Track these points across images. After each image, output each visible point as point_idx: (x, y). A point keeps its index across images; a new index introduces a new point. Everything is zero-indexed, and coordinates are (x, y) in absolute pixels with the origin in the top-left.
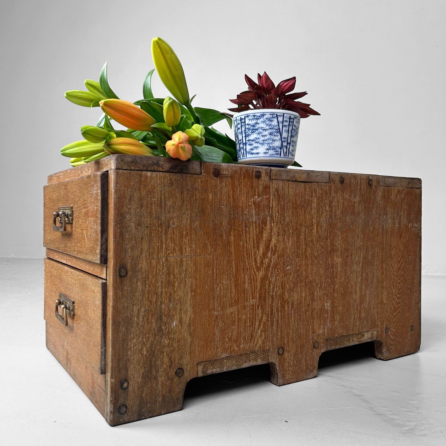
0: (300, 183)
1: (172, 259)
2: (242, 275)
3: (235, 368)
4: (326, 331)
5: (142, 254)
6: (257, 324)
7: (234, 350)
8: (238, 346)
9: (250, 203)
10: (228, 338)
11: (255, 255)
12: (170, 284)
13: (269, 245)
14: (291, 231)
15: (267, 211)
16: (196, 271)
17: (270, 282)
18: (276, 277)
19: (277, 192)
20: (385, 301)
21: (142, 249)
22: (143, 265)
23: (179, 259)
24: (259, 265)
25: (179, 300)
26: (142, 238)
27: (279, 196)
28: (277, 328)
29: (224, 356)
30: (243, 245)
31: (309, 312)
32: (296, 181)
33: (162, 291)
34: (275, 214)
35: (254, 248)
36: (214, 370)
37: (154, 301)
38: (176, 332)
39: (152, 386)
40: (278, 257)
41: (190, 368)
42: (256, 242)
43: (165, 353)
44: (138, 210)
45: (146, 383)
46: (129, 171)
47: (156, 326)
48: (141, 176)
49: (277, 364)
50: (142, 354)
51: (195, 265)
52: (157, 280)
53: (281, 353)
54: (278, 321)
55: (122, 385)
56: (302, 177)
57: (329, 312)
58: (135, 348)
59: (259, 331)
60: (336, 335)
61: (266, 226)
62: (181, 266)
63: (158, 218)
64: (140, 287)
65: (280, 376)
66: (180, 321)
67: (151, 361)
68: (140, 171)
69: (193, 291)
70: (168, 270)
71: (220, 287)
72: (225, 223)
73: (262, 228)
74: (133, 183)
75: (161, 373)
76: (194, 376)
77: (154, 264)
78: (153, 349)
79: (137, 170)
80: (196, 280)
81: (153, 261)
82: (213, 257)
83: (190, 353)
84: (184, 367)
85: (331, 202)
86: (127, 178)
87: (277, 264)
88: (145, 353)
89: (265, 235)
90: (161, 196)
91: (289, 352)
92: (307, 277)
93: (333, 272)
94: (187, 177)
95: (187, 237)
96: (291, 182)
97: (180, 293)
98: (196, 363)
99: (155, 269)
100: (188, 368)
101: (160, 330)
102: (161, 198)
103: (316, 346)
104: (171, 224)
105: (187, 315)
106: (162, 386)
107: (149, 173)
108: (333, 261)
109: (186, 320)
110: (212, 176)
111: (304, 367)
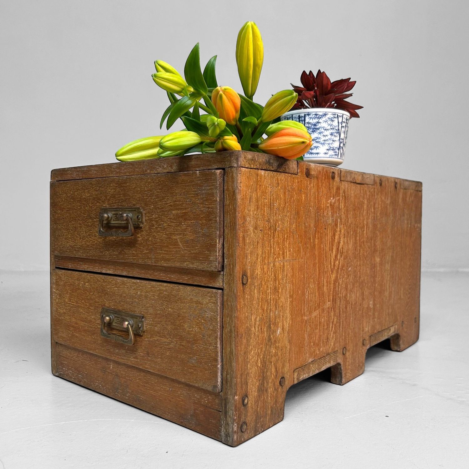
0: (358, 185)
1: (277, 264)
2: (322, 278)
3: (317, 372)
4: (370, 328)
5: (257, 259)
6: (331, 325)
7: (317, 354)
8: (319, 350)
9: (328, 205)
10: (313, 342)
11: (330, 257)
12: (276, 290)
13: (339, 247)
14: (352, 233)
15: (338, 213)
16: (293, 276)
17: (339, 283)
18: (342, 279)
19: (344, 193)
20: (402, 297)
21: (257, 254)
22: (258, 271)
23: (282, 264)
24: (332, 267)
25: (282, 306)
26: (258, 242)
27: (345, 197)
28: (343, 328)
29: (310, 360)
30: (323, 247)
31: (360, 311)
32: (355, 183)
33: (271, 298)
34: (343, 216)
35: (330, 250)
36: (304, 376)
37: (266, 309)
38: (280, 340)
39: (264, 399)
40: (344, 259)
41: (289, 376)
42: (331, 244)
43: (273, 363)
44: (255, 212)
45: (260, 396)
46: (249, 170)
47: (267, 335)
48: (257, 175)
49: (342, 364)
50: (258, 366)
51: (293, 269)
52: (267, 287)
53: (344, 352)
54: (343, 322)
55: (243, 401)
56: (359, 179)
57: (372, 310)
58: (253, 360)
59: (332, 333)
60: (375, 332)
61: (337, 227)
62: (283, 271)
63: (269, 221)
64: (256, 295)
65: (343, 375)
66: (283, 329)
67: (263, 372)
68: (258, 169)
69: (291, 296)
70: (275, 275)
71: (308, 291)
72: (312, 225)
73: (335, 230)
74: (252, 183)
75: (270, 385)
76: (292, 384)
77: (265, 270)
78: (265, 360)
79: (255, 169)
80: (293, 285)
81: (265, 267)
82: (304, 261)
83: (289, 360)
84: (285, 376)
85: (374, 204)
86: (248, 177)
87: (343, 266)
88: (259, 365)
89: (336, 237)
90: (271, 197)
91: (349, 351)
92: (360, 277)
93: (375, 271)
94: (288, 177)
95: (288, 241)
96: (352, 184)
97: (283, 299)
98: (292, 371)
99: (266, 275)
100: (288, 376)
101: (270, 339)
102: (271, 199)
103: (364, 344)
104: (277, 227)
105: (287, 322)
106: (271, 397)
107: (263, 172)
108: (375, 260)
109: (287, 326)
110: (305, 176)
111: (357, 365)
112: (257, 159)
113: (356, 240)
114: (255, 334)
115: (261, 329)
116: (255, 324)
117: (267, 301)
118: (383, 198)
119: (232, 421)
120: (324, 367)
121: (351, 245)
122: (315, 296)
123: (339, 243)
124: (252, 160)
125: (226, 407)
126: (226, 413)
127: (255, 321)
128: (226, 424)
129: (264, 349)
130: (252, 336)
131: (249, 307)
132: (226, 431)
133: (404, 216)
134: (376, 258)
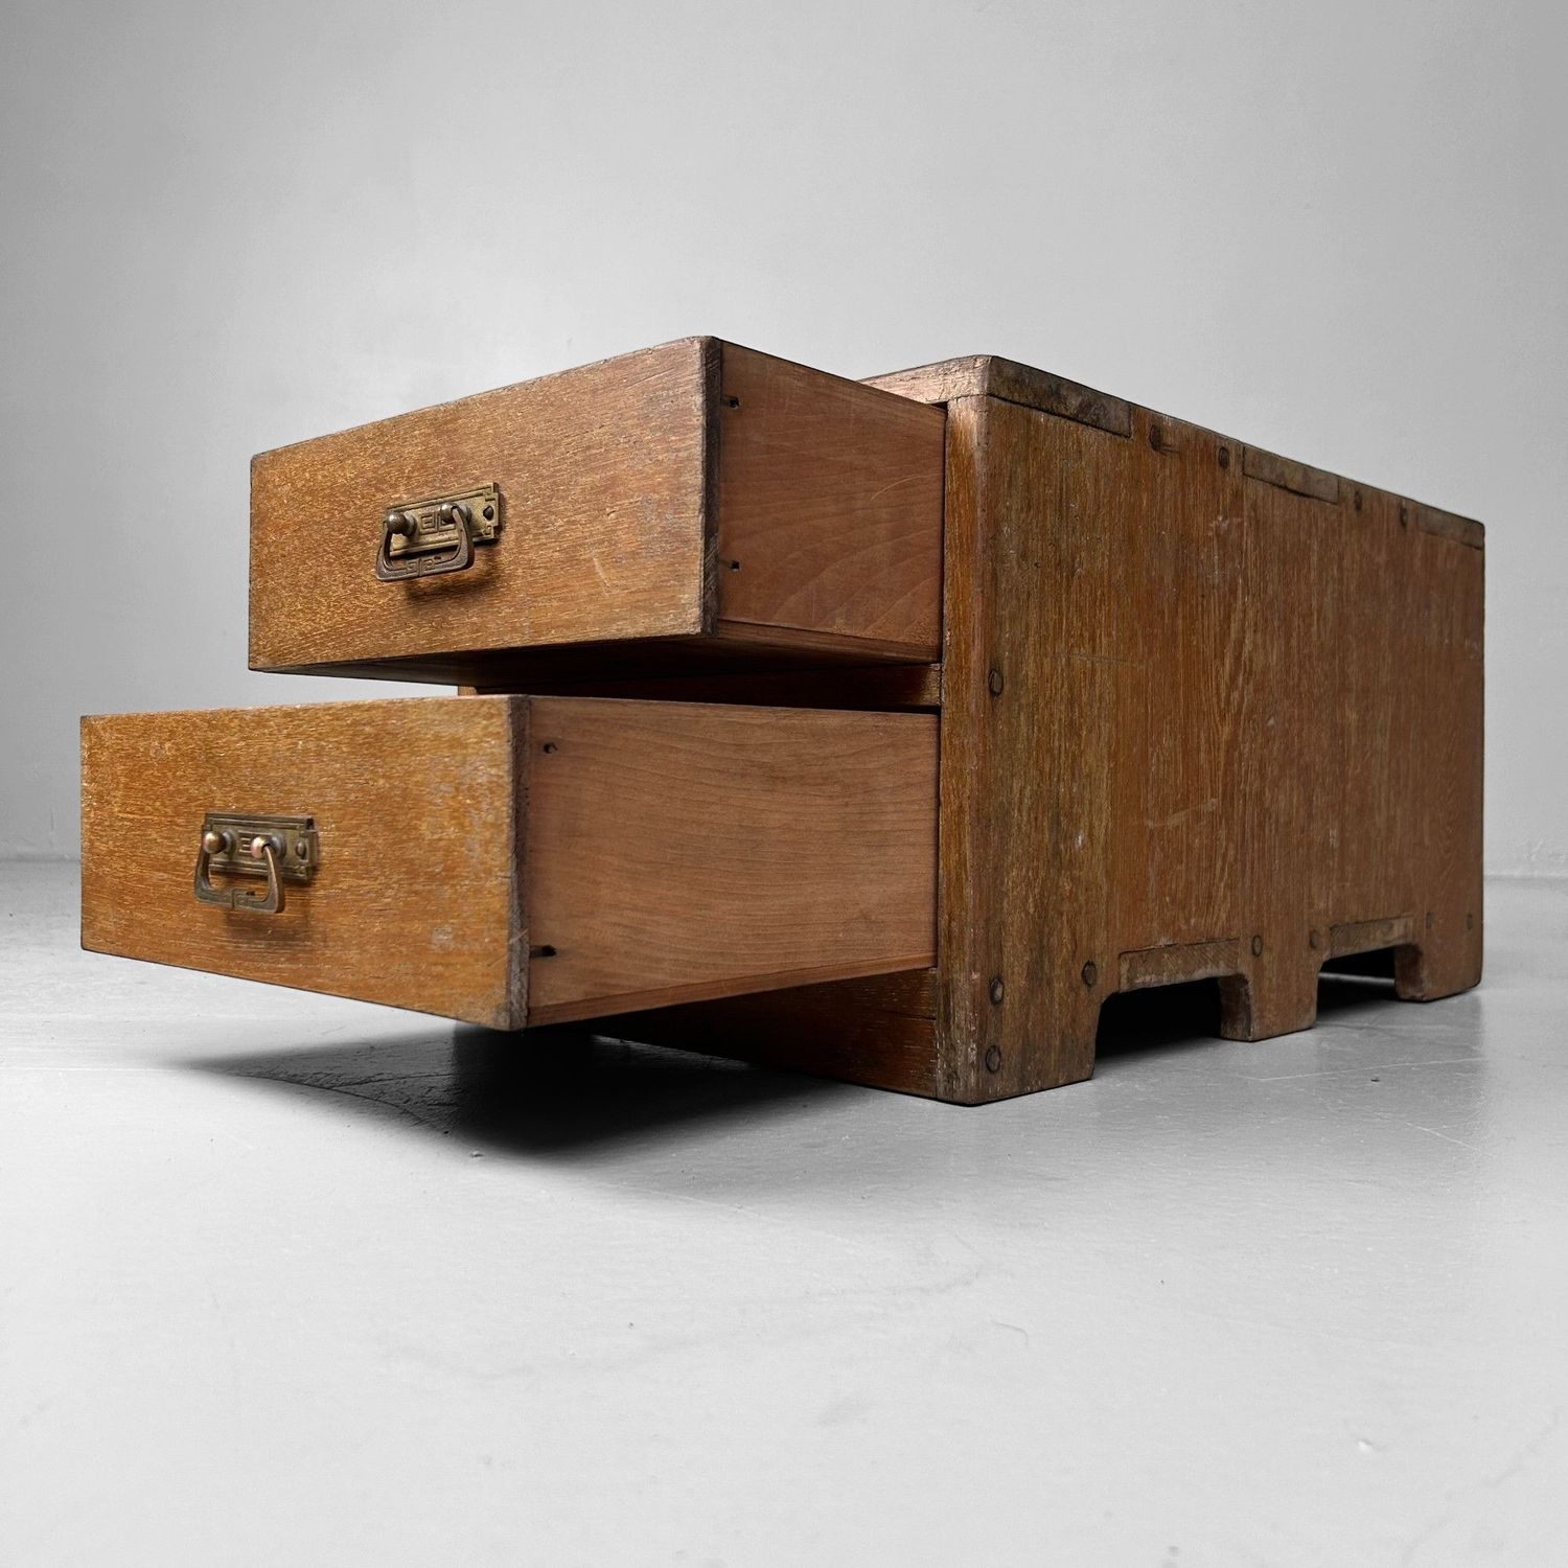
0: (1291, 496)
1: (1077, 661)
2: (1196, 730)
3: (1181, 978)
4: (1330, 903)
5: (1027, 637)
6: (1219, 864)
7: (1180, 929)
8: (1187, 921)
9: (1210, 534)
10: (1170, 895)
11: (1216, 677)
12: (1073, 729)
13: (1240, 654)
14: (1276, 623)
15: (1237, 561)
16: (1117, 702)
17: (1241, 755)
18: (1251, 744)
19: (1255, 511)
20: (1427, 841)
21: (1027, 625)
22: (1029, 669)
23: (1089, 665)
24: (1222, 706)
25: (1089, 776)
26: (1029, 594)
27: (1258, 522)
28: (1252, 882)
29: (1163, 941)
30: (1197, 646)
31: (1303, 848)
32: (1285, 488)
33: (1060, 746)
34: (1252, 573)
35: (1215, 658)
36: (1148, 978)
37: (1047, 770)
38: (1083, 862)
39: (1043, 1003)
40: (1255, 691)
41: (1107, 964)
42: (1218, 641)
43: (1065, 918)
44: (1023, 516)
45: (1032, 992)
46: (1009, 404)
47: (1050, 840)
48: (1029, 421)
49: (1251, 979)
50: (1027, 913)
51: (1116, 685)
52: (1051, 715)
53: (1257, 950)
54: (1253, 863)
55: (992, 991)
56: (1296, 482)
57: (1336, 854)
58: (1015, 893)
59: (1222, 885)
60: (1347, 919)
61: (1235, 598)
62: (1093, 684)
63: (1056, 544)
64: (1024, 729)
65: (1255, 1014)
66: (1091, 835)
67: (1041, 933)
68: (1029, 406)
69: (1113, 756)
70: (1071, 689)
71: (1158, 756)
72: (1168, 579)
73: (1230, 605)
74: (1015, 440)
75: (1057, 971)
76: (1114, 989)
77: (1047, 669)
78: (1046, 901)
79: (1023, 405)
80: (1117, 727)
81: (1047, 661)
82: (1147, 670)
83: (1107, 923)
84: (1098, 961)
85: (1341, 558)
86: (1005, 422)
87: (1252, 710)
88: (1032, 910)
89: (1234, 627)
90: (1061, 482)
91: (1270, 950)
92: (1301, 754)
93: (1343, 745)
94: (1104, 439)
95: (1103, 607)
96: (1276, 490)
97: (1090, 758)
98: (1116, 953)
99: (1049, 685)
100: (1104, 965)
101: (1057, 853)
102: (1061, 489)
103: (1315, 942)
104: (1076, 565)
105: (1101, 820)
106: (1060, 1005)
107: (1042, 417)
108: (1343, 716)
109: (1100, 833)
110: (1148, 444)
111: (1295, 997)
112: (1027, 381)
113: (1288, 643)
114: (1020, 828)
115: (1036, 819)
116: (1021, 802)
117: (1050, 750)
118: (1366, 546)
119: (964, 1037)
120: (1200, 971)
121: (1275, 657)
122: (1177, 772)
123: (1241, 643)
124: (1016, 381)
125: (947, 1004)
126: (947, 1018)
127: (1021, 794)
128: (947, 1049)
129: (1042, 874)
130: (1014, 830)
131: (1005, 755)
132: (949, 1066)
133: (1428, 607)
134: (1347, 711)
